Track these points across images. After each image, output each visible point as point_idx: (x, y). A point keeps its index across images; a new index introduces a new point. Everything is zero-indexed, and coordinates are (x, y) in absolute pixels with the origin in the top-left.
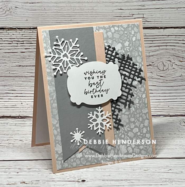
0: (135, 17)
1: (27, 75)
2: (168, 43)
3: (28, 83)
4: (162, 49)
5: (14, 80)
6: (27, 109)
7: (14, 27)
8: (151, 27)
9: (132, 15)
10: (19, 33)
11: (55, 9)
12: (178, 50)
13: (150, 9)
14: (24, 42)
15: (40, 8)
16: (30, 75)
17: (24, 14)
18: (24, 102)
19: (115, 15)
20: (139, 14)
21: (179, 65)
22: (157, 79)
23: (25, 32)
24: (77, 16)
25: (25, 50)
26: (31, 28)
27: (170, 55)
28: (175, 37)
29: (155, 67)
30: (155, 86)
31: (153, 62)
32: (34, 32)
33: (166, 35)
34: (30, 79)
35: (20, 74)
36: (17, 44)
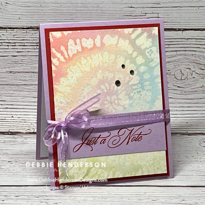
0: (148, 17)
1: (19, 83)
2: (187, 47)
3: (20, 93)
4: (181, 55)
5: (3, 89)
6: (18, 123)
7: (4, 26)
8: (168, 29)
9: (145, 14)
10: (11, 33)
11: (53, 6)
12: (200, 56)
13: (166, 7)
14: (16, 44)
15: (35, 5)
16: (23, 83)
17: (16, 11)
18: (15, 115)
19: (125, 13)
20: (153, 13)
21: (200, 74)
22: (174, 90)
23: (17, 32)
24: (79, 14)
25: (17, 53)
26: (25, 27)
27: (190, 62)
28: (195, 40)
29: (172, 76)
30: (172, 98)
31: (170, 70)
32: (27, 32)
33: (185, 39)
34: (23, 88)
35: (11, 81)
36: (8, 46)
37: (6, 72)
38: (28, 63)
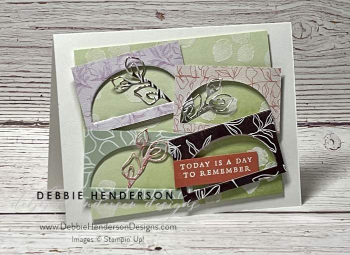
37: (29, 28)
38: (64, 13)
